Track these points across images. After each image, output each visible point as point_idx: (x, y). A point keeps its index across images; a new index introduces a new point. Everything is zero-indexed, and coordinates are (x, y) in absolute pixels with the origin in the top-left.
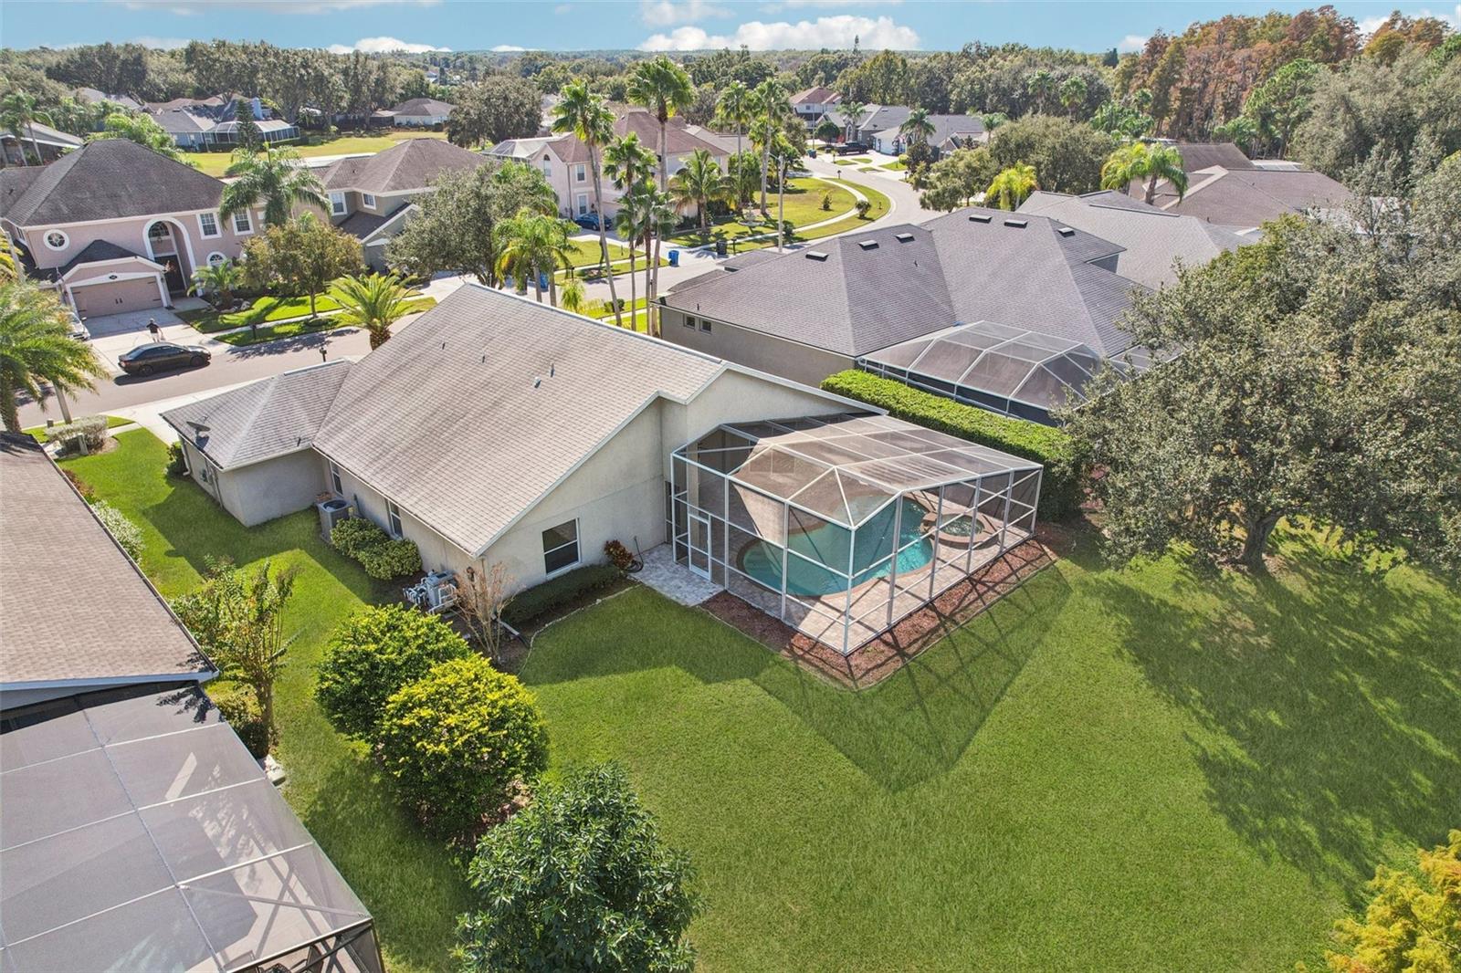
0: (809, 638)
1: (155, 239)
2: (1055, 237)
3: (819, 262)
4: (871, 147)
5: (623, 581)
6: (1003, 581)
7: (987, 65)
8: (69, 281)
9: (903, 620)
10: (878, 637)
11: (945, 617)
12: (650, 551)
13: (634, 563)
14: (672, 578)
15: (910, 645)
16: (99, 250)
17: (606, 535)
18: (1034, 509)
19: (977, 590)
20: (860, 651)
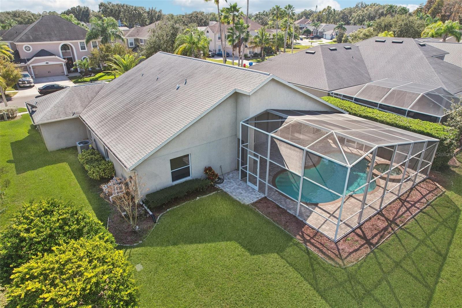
0: (313, 229)
1: (64, 51)
2: (417, 46)
3: (312, 55)
4: (322, 37)
5: (212, 188)
6: (419, 201)
7: (365, 10)
8: (31, 63)
9: (366, 221)
10: (354, 231)
11: (390, 221)
12: (228, 173)
13: (219, 178)
14: (238, 188)
15: (373, 238)
16: (43, 53)
17: (205, 164)
18: (431, 163)
19: (405, 206)
20: (344, 239)
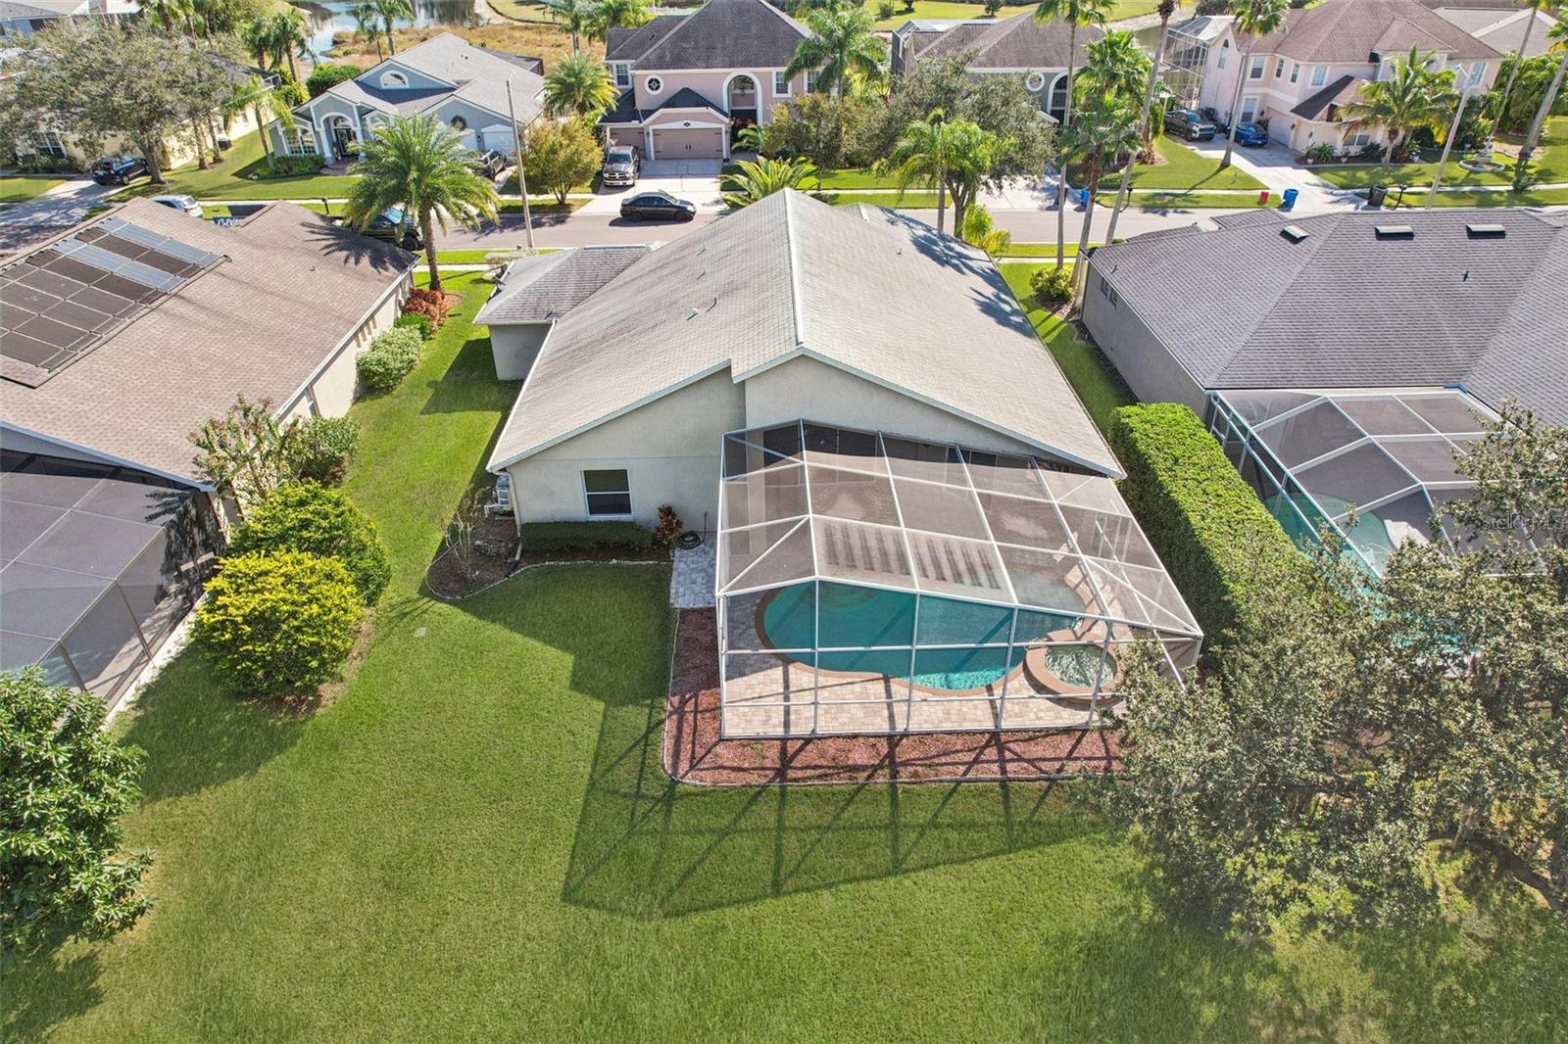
0: (718, 699)
5: (661, 553)
8: (651, 124)
9: (838, 736)
10: (784, 739)
14: (701, 571)
15: (804, 768)
16: (686, 98)
17: (667, 498)
20: (745, 742)
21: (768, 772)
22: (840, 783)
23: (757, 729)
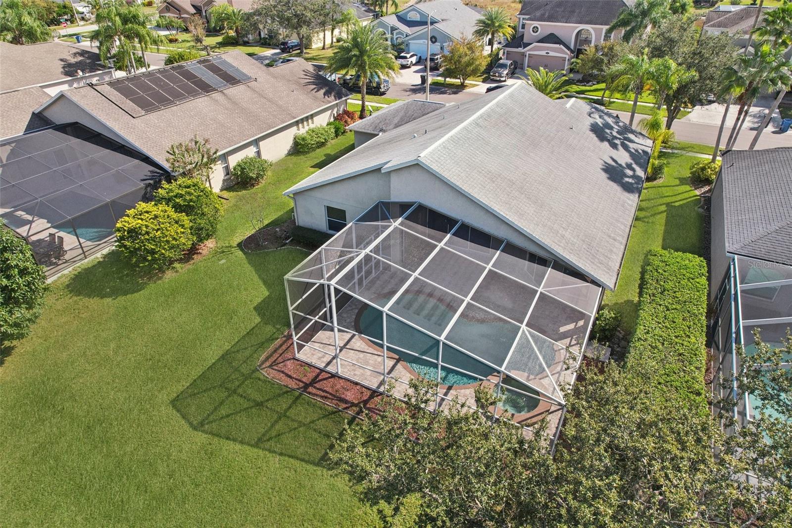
1: (584, 38)
8: (528, 51)
9: (348, 380)
10: (322, 371)
16: (552, 38)
20: (303, 364)
21: (301, 384)
22: (330, 405)
23: (314, 361)
